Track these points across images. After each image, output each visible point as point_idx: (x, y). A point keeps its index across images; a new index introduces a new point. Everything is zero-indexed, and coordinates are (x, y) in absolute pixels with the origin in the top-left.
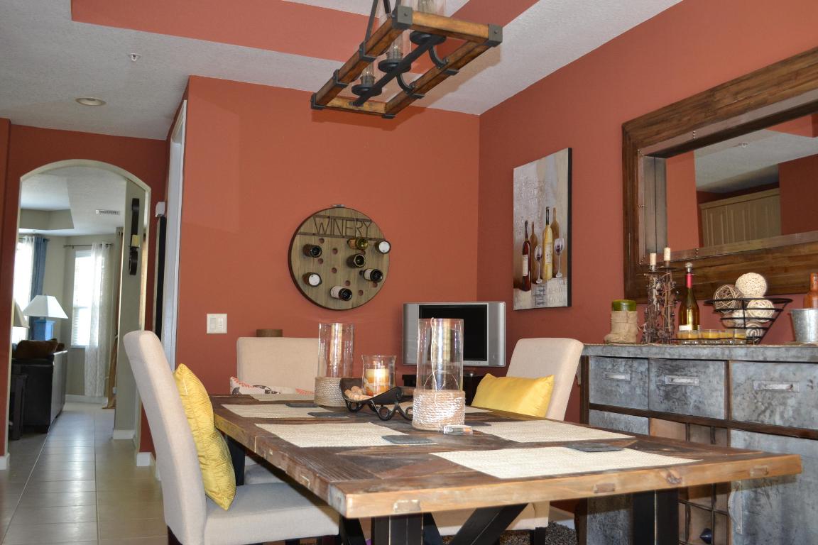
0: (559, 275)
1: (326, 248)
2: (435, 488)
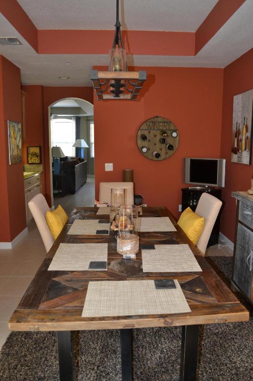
0: (247, 150)
1: (152, 135)
2: (46, 322)
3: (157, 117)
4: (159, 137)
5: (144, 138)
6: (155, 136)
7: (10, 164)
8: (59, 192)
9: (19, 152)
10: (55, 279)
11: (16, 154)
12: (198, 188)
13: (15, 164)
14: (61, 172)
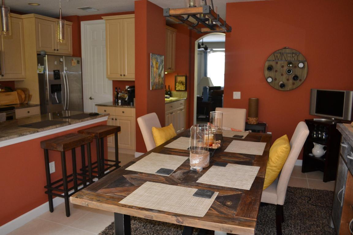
1: (279, 65)
2: (93, 201)
3: (285, 48)
4: (286, 68)
5: (270, 68)
6: (283, 67)
7: (151, 89)
8: (206, 117)
9: (161, 80)
10: (125, 176)
11: (157, 81)
12: (323, 120)
13: (156, 89)
14: (209, 99)
